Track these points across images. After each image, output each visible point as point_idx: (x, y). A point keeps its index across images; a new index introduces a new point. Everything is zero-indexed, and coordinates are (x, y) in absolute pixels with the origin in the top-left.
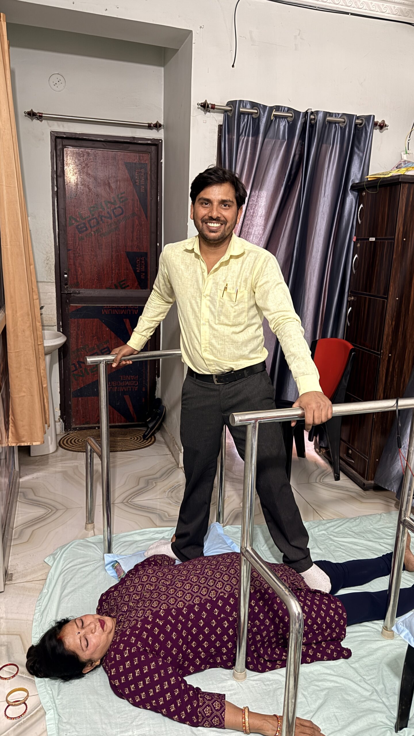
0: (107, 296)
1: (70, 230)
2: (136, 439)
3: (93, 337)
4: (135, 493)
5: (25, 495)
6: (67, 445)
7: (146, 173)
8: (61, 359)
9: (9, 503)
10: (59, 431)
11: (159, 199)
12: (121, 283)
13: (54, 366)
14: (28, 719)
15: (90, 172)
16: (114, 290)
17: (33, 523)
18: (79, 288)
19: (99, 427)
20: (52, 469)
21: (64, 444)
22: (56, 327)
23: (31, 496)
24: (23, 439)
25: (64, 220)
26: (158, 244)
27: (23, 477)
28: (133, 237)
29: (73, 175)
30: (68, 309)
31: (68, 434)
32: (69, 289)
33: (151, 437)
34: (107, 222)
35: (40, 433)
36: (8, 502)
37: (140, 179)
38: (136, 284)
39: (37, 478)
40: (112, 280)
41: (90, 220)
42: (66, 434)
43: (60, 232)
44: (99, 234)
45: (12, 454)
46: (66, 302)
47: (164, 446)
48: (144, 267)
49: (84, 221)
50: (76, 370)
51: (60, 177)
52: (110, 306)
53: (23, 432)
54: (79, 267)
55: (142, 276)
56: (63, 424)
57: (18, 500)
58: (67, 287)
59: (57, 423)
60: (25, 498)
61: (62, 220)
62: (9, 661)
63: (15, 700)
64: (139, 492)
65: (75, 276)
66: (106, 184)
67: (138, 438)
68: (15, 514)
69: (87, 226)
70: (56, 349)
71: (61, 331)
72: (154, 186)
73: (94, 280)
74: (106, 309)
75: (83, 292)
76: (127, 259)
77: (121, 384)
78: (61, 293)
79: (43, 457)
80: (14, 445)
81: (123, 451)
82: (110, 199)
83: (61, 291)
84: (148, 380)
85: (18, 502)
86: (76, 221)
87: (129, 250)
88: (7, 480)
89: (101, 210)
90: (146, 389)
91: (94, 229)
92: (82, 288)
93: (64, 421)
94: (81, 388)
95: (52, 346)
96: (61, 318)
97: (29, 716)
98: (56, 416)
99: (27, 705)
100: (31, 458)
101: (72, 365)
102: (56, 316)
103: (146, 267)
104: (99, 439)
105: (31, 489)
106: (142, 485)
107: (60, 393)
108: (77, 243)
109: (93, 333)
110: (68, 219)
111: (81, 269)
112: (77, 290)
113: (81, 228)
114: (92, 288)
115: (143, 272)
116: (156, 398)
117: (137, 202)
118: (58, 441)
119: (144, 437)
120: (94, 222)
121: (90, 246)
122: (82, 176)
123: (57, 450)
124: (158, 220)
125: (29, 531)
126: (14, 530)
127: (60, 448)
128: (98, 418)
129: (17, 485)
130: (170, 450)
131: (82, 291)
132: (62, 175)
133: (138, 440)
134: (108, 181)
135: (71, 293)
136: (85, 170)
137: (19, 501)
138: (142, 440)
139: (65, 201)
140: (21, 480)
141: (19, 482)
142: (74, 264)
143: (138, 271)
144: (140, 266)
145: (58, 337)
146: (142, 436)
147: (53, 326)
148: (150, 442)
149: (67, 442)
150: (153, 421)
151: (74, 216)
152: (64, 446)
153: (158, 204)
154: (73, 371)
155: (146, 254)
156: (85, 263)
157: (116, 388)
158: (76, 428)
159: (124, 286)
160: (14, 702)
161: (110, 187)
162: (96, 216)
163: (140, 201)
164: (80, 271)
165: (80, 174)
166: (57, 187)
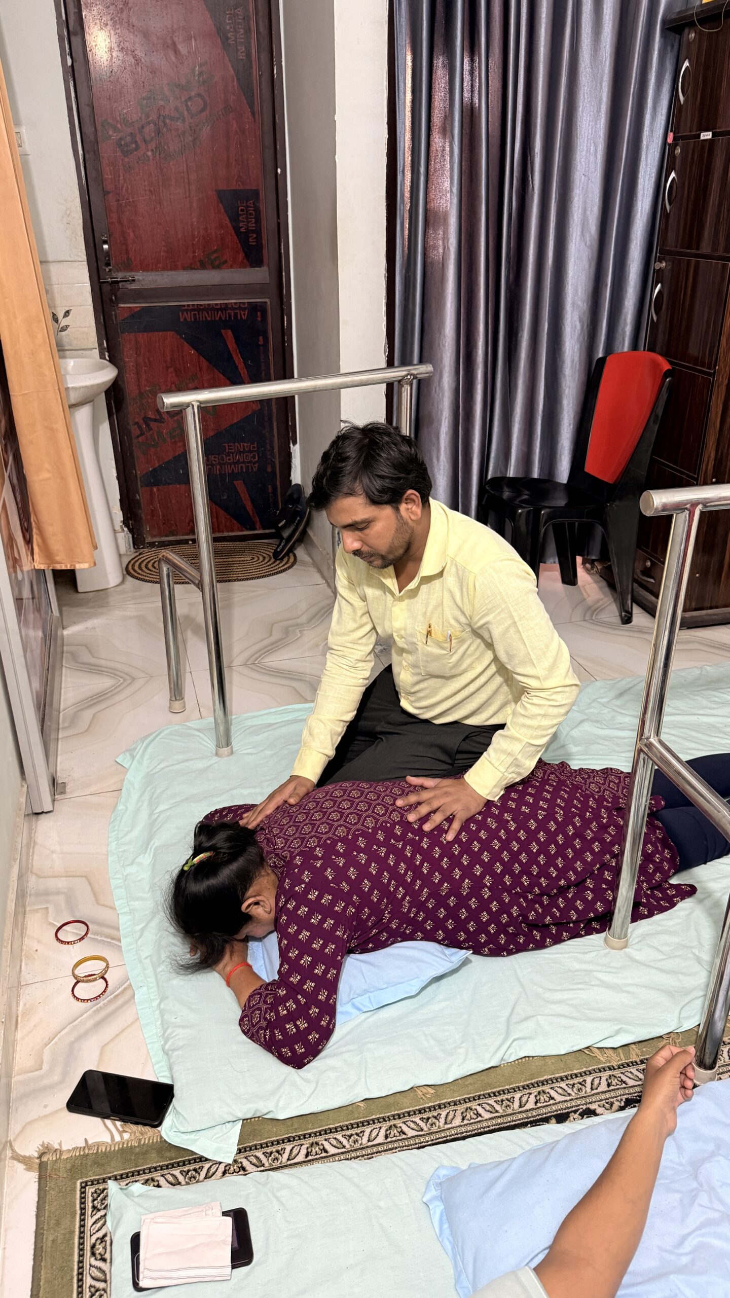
0: (187, 285)
1: (107, 150)
2: (261, 559)
3: (167, 368)
4: (265, 650)
5: (74, 657)
6: (140, 572)
7: (246, 18)
8: (113, 415)
9: (48, 670)
10: (124, 549)
11: (275, 72)
12: (213, 257)
13: (101, 428)
14: (110, 1002)
15: (134, 20)
16: (199, 271)
17: (95, 701)
18: (131, 270)
19: (194, 541)
20: (118, 613)
21: (135, 571)
22: (97, 351)
23: (86, 658)
24: (58, 558)
25: (93, 129)
26: (279, 171)
27: (68, 626)
28: (228, 157)
29: (102, 29)
30: (115, 315)
31: (140, 554)
32: (114, 275)
33: (287, 554)
34: (177, 130)
35: (86, 548)
36: (46, 667)
37: (236, 31)
38: (241, 256)
39: (94, 628)
40: (194, 252)
41: (143, 127)
42: (137, 554)
43: (87, 156)
44: (162, 155)
45: (42, 586)
46: (111, 300)
47: (313, 571)
48: (253, 220)
49: (129, 130)
50: (142, 434)
51: (76, 34)
52: (193, 305)
53: (57, 544)
54: (129, 228)
55: (250, 240)
56: (130, 536)
57: (64, 664)
58: (110, 270)
59: (118, 535)
60: (76, 662)
61: (89, 130)
62: (73, 916)
63: (87, 974)
64: (273, 648)
65: (124, 247)
66: (168, 46)
67: (264, 558)
68: (61, 688)
69: (138, 139)
70: (101, 393)
71: (107, 358)
72: (265, 43)
73: (160, 252)
74: (187, 310)
75: (141, 278)
76: (221, 205)
77: (226, 459)
78: (100, 282)
79: (101, 593)
80: (42, 567)
81: (240, 580)
82: (179, 79)
83: (99, 278)
84: (276, 450)
85: (64, 668)
86: (115, 129)
87: (223, 186)
88: (40, 634)
89: (162, 103)
90: (274, 467)
91: (153, 145)
92: (137, 271)
93: (131, 531)
94: (154, 470)
95: (92, 386)
96: (103, 333)
97: (113, 996)
98: (115, 522)
99: (108, 980)
100: (80, 595)
101: (134, 425)
102: (95, 329)
103: (258, 221)
104: (196, 561)
105: (86, 646)
106: (276, 635)
107: (118, 478)
108: (122, 178)
109: (166, 362)
110: (99, 128)
111: (134, 232)
112: (130, 274)
113: (127, 145)
114: (157, 270)
115: (253, 232)
116: (293, 483)
117: (233, 81)
118: (124, 566)
119: (276, 556)
120: (149, 130)
121: (146, 183)
122: (117, 31)
123: (123, 582)
124: (277, 118)
125: (88, 715)
126: (61, 714)
127: (129, 578)
128: (191, 523)
129: (59, 642)
130: (323, 577)
131: (138, 276)
132: (79, 29)
133: (266, 561)
134: (172, 38)
135: (117, 282)
136: (124, 16)
137: (66, 667)
138: (273, 560)
139: (90, 87)
140: (65, 632)
141: (62, 636)
142: (120, 222)
143: (243, 230)
144: (247, 218)
145: (102, 368)
146: (271, 554)
147: (91, 349)
148: (286, 564)
149: (140, 567)
150: (290, 526)
151: (110, 121)
152: (136, 575)
153: (274, 84)
154: (138, 437)
155: (256, 194)
156: (141, 218)
157: (218, 467)
158: (154, 542)
159: (217, 263)
160: (86, 976)
161: (176, 52)
162: (153, 116)
163: (238, 79)
164: (132, 234)
165: (114, 25)
166: (72, 58)
